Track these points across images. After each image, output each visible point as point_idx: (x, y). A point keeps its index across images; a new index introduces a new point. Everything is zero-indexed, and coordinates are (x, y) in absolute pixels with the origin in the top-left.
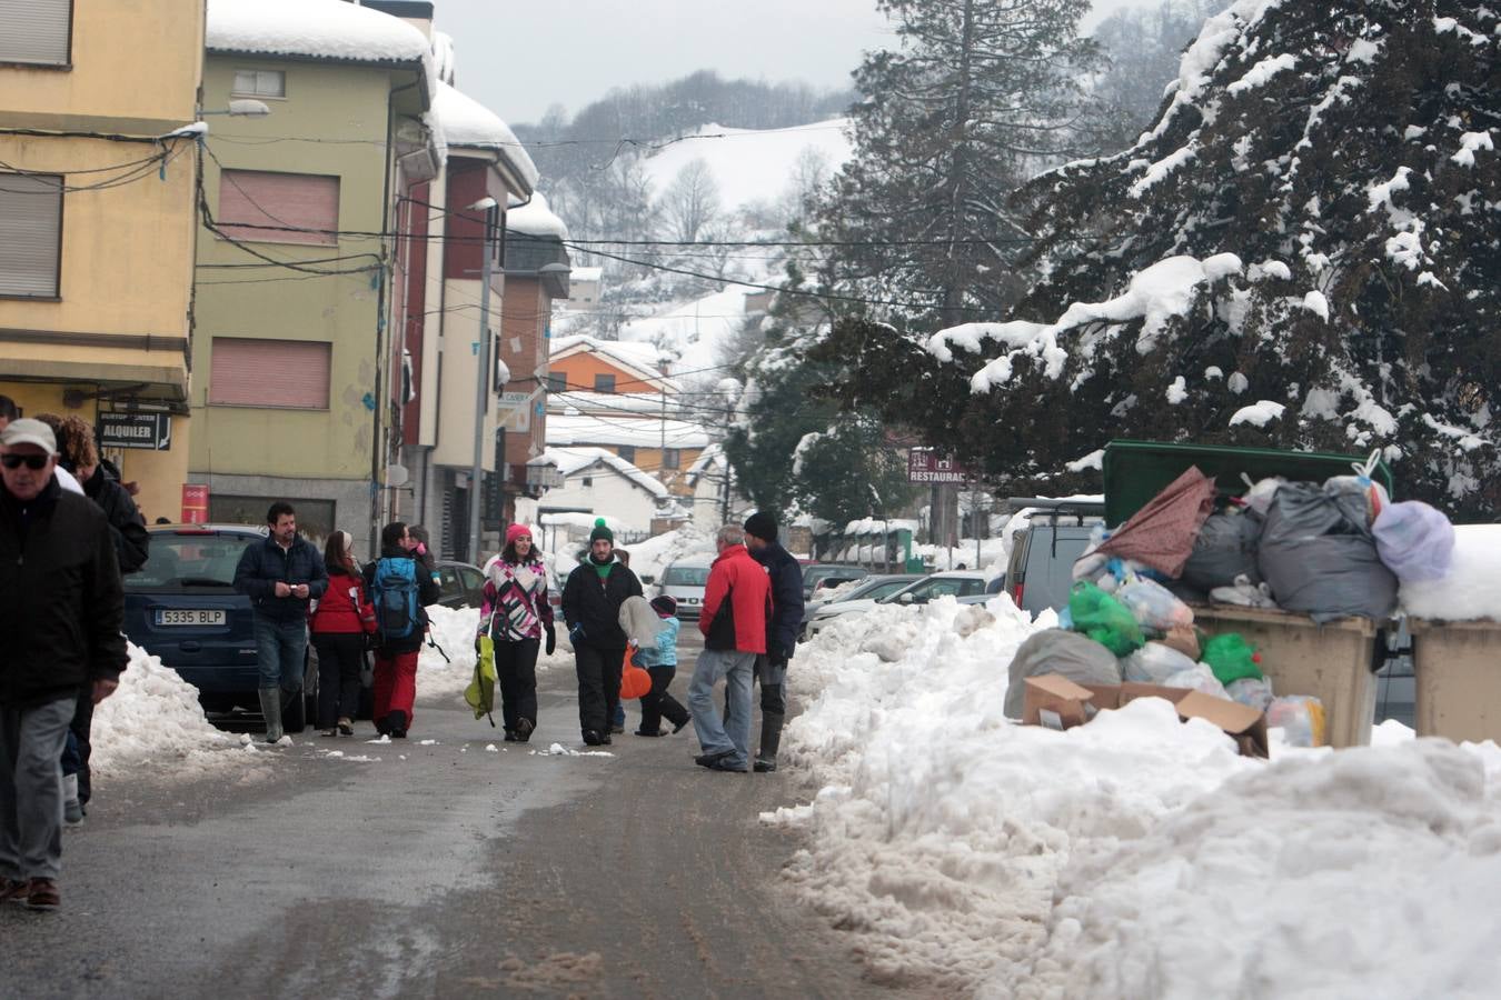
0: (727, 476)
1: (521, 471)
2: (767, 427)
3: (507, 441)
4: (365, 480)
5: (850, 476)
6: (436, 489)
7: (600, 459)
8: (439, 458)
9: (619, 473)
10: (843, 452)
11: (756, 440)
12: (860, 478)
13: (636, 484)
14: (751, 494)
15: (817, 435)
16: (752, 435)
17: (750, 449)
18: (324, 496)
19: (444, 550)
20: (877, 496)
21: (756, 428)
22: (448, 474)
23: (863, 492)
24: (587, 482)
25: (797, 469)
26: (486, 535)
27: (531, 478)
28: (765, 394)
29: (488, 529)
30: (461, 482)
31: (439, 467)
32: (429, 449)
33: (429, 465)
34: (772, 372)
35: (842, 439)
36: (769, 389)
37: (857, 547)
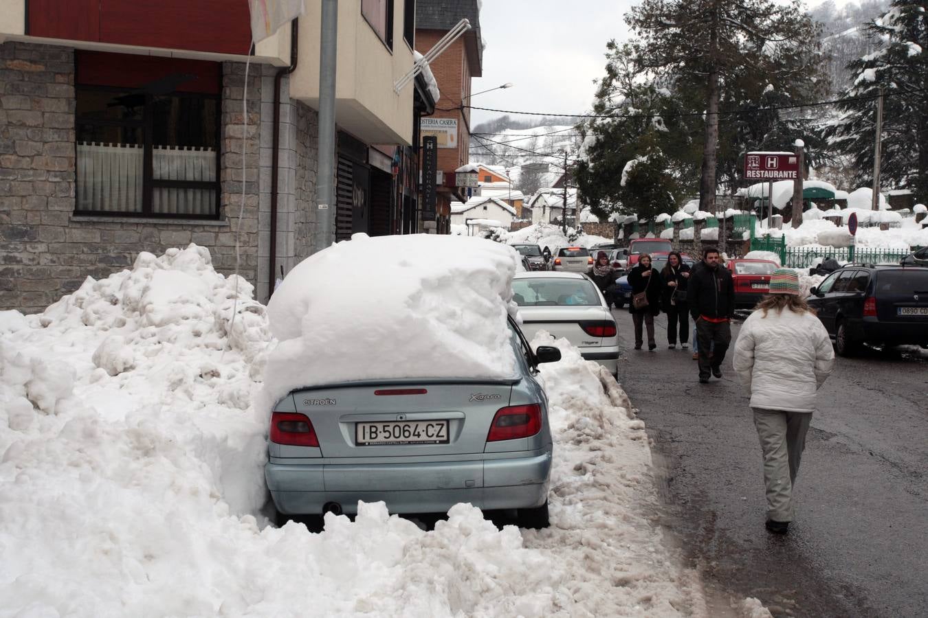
1: (451, 177)
2: (600, 160)
5: (657, 186)
7: (490, 199)
10: (652, 171)
11: (593, 168)
12: (663, 187)
13: (504, 209)
14: (588, 201)
15: (636, 161)
16: (591, 165)
17: (591, 173)
20: (673, 198)
21: (592, 161)
23: (664, 197)
24: (485, 208)
25: (623, 183)
27: (459, 182)
28: (598, 140)
34: (604, 125)
35: (651, 164)
36: (601, 137)
37: (671, 230)
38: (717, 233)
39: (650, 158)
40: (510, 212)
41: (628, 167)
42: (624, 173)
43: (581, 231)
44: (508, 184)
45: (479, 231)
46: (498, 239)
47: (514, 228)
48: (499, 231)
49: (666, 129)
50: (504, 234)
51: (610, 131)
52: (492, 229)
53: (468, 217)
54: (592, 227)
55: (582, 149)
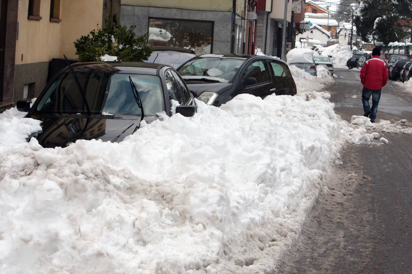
0: (352, 30)
1: (298, 25)
2: (366, 16)
3: (295, 16)
4: (229, 11)
5: (390, 30)
6: (271, 27)
7: (315, 27)
8: (272, 16)
9: (320, 30)
10: (388, 23)
11: (363, 19)
12: (392, 30)
13: (323, 33)
14: (360, 34)
15: (381, 18)
16: (362, 18)
17: (361, 22)
18: (208, 19)
19: (273, 47)
20: (397, 35)
21: (362, 16)
22: (276, 22)
23: (393, 35)
24: (312, 32)
25: (374, 27)
26: (287, 43)
27: (301, 27)
28: (365, 6)
29: (288, 41)
30: (280, 26)
31: (272, 19)
32: (269, 13)
33: (269, 18)
35: (387, 20)
36: (367, 5)
37: (392, 49)
38: (404, 52)
39: (387, 17)
40: (327, 35)
41: (377, 20)
42: (375, 23)
43: (361, 48)
44: (327, 14)
45: (308, 46)
46: (318, 51)
47: (329, 44)
48: (318, 47)
49: (397, 3)
50: (320, 48)
51: (370, 3)
52: (315, 45)
53: (302, 37)
54: (370, 46)
55: (358, 10)
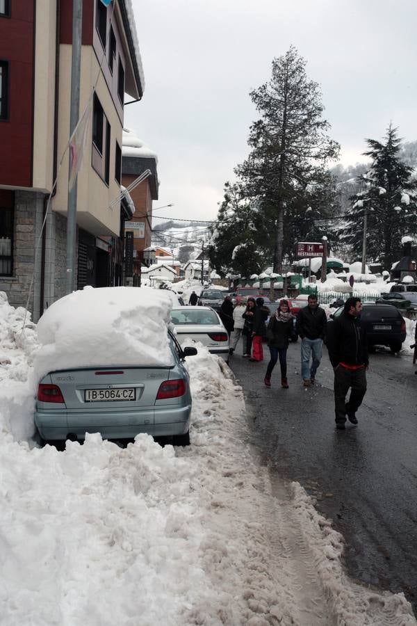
0: (202, 264)
1: (141, 253)
2: (221, 245)
3: (136, 241)
5: (251, 260)
7: (163, 265)
9: (167, 268)
10: (248, 252)
11: (218, 249)
12: (254, 260)
14: (215, 267)
15: (240, 246)
17: (216, 252)
20: (259, 266)
24: (160, 270)
25: (233, 258)
34: (223, 227)
35: (248, 248)
36: (221, 233)
37: (258, 283)
38: (282, 285)
39: (248, 245)
40: (173, 272)
41: (236, 249)
42: (234, 252)
43: (211, 283)
44: (172, 257)
45: (157, 283)
46: (167, 288)
47: (175, 281)
48: (167, 283)
49: (256, 230)
50: (170, 285)
51: (226, 230)
52: (163, 281)
53: (151, 275)
54: (217, 281)
55: (212, 239)
